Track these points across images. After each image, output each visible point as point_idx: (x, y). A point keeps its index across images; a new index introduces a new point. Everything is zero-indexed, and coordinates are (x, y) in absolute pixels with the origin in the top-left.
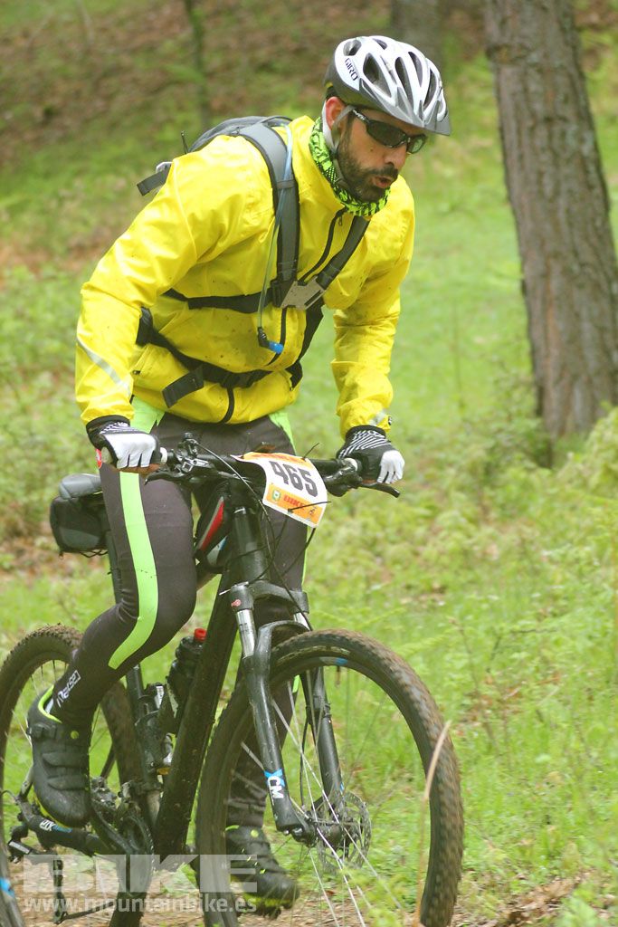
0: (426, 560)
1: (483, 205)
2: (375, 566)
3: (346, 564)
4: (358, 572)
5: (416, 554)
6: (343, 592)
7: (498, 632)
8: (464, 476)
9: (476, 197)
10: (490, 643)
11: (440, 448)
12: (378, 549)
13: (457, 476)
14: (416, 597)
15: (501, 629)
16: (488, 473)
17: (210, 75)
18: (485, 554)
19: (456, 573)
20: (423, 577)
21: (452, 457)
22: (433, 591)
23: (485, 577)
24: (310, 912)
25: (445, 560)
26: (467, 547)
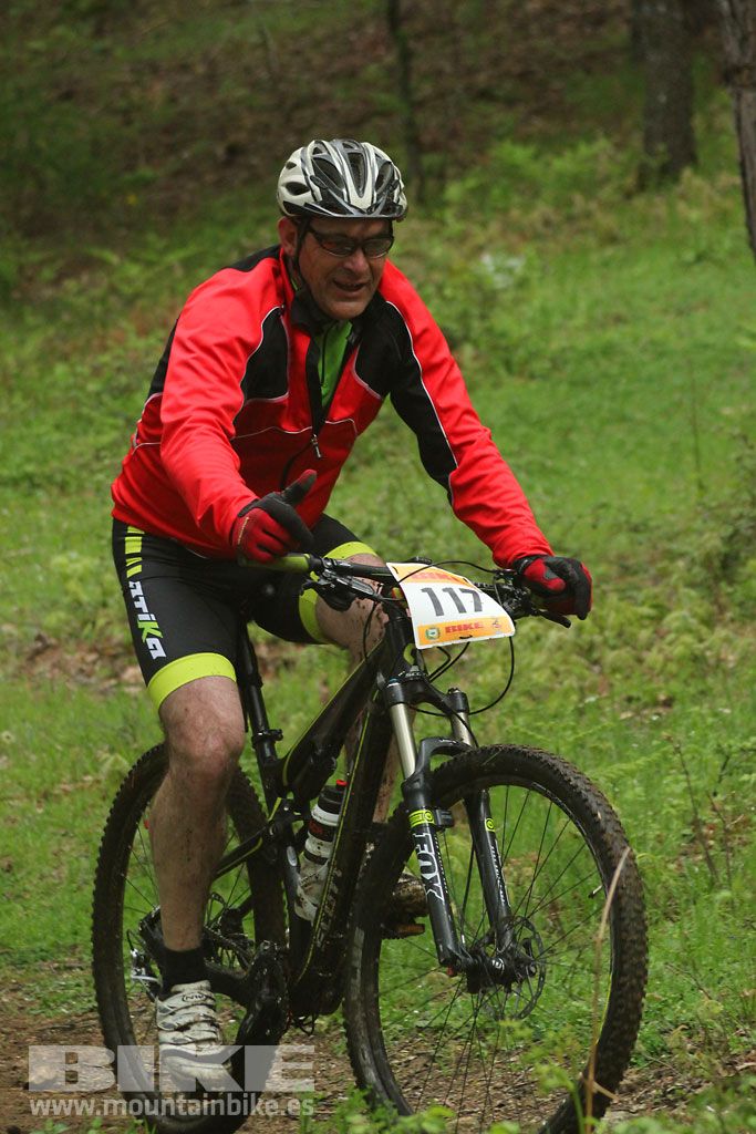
0: (651, 669)
1: (733, 254)
2: (592, 676)
3: (556, 673)
4: (570, 682)
5: (640, 661)
6: (553, 704)
7: (726, 750)
8: (696, 570)
9: (727, 244)
10: (718, 762)
11: (671, 538)
12: (595, 655)
13: (689, 570)
14: (637, 712)
15: (730, 747)
16: (724, 566)
17: (419, 105)
18: (719, 661)
19: (686, 682)
20: (647, 687)
21: (685, 548)
22: (656, 703)
23: (719, 688)
24: (499, 1074)
25: (672, 667)
26: (697, 652)
